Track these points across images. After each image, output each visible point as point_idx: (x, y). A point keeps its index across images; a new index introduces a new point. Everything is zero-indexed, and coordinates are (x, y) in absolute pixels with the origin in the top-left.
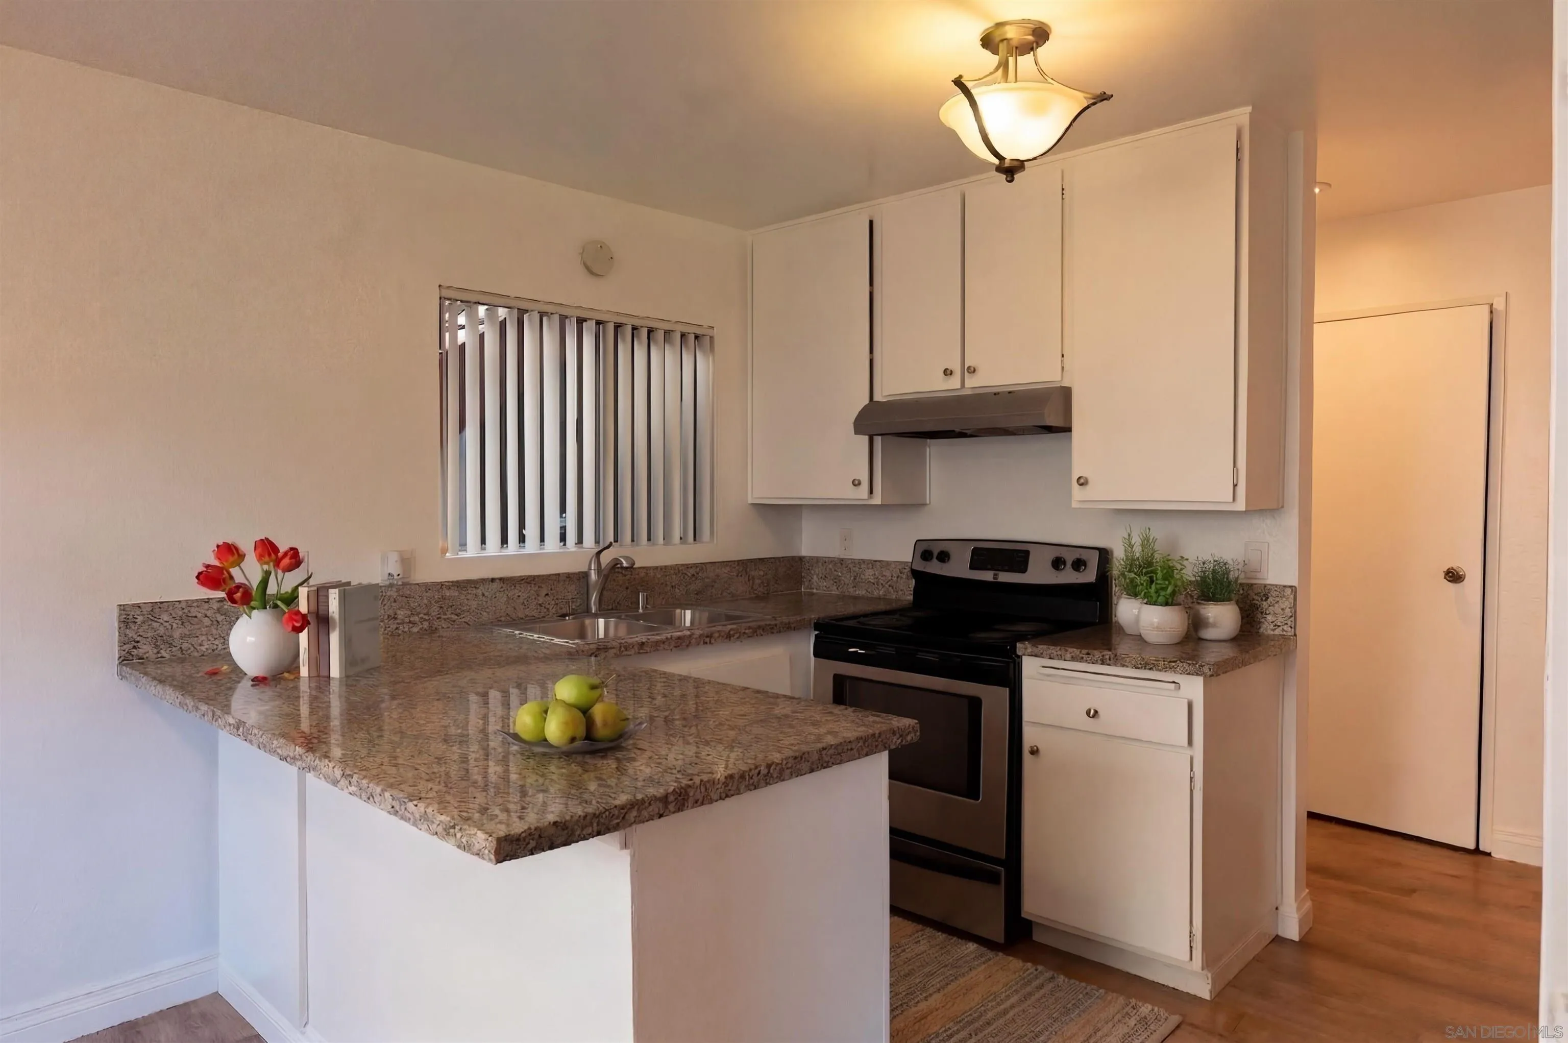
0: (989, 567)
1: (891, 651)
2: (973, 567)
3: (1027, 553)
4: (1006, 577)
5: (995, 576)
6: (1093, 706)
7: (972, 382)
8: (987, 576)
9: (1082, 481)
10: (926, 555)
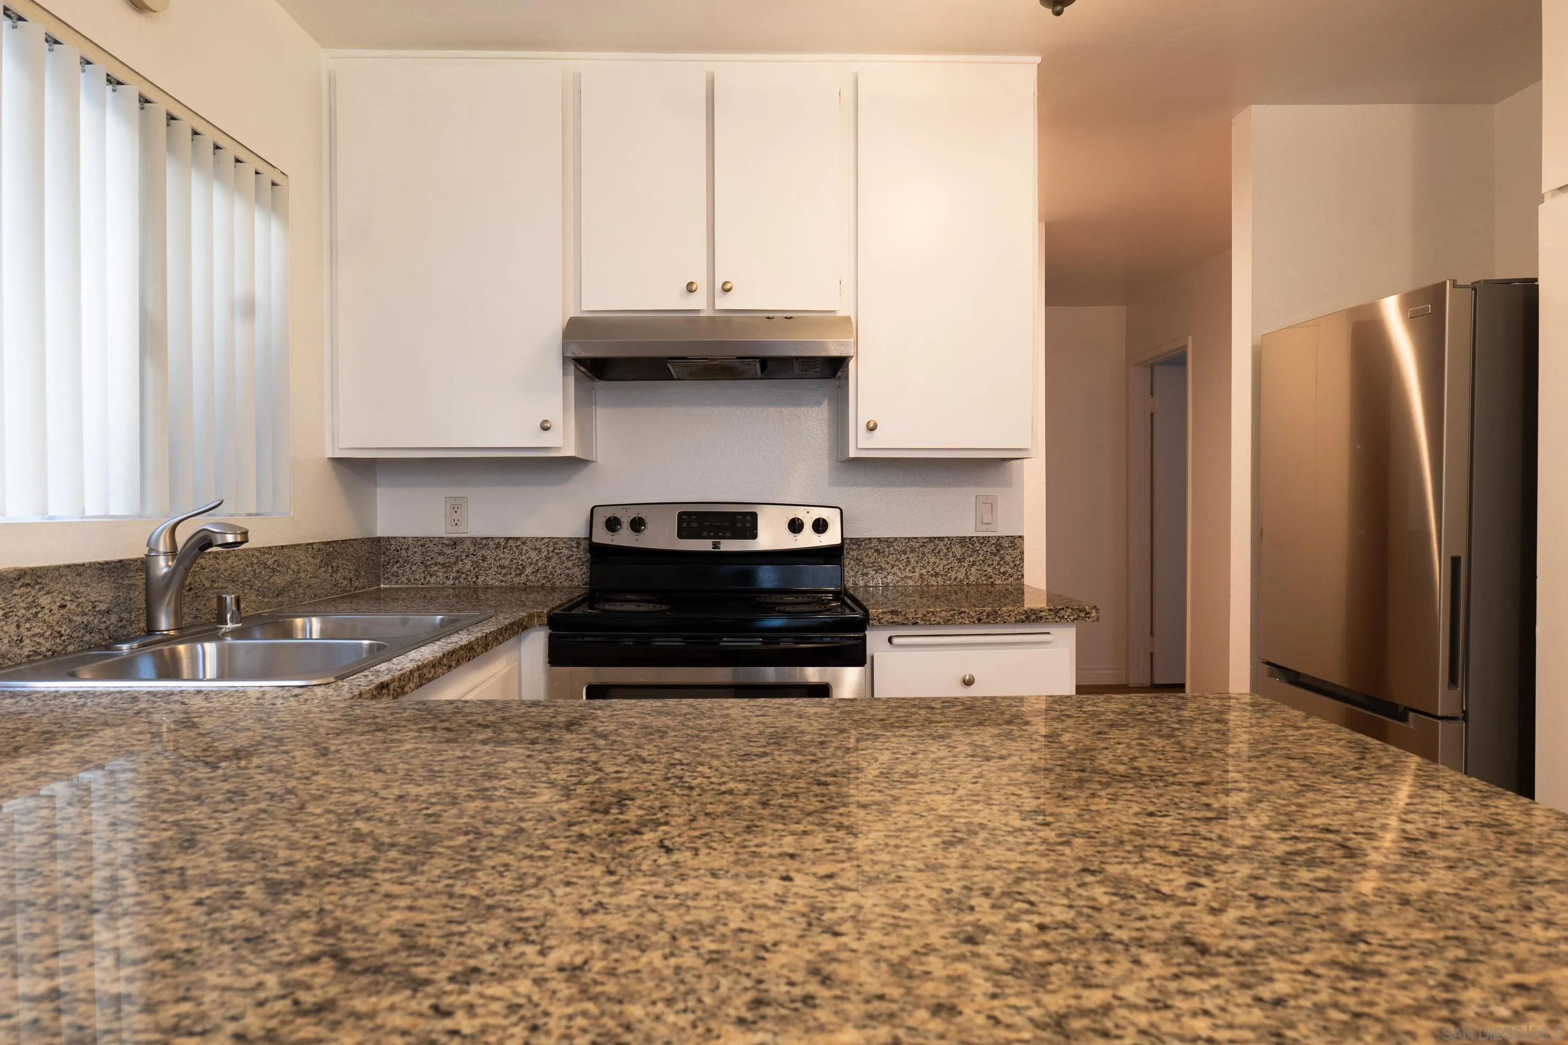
0: (705, 534)
1: (675, 642)
2: (681, 535)
3: (754, 516)
4: (730, 545)
5: (716, 545)
6: (967, 673)
7: (724, 303)
8: (704, 545)
9: (871, 425)
10: (613, 524)
